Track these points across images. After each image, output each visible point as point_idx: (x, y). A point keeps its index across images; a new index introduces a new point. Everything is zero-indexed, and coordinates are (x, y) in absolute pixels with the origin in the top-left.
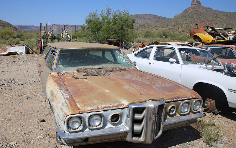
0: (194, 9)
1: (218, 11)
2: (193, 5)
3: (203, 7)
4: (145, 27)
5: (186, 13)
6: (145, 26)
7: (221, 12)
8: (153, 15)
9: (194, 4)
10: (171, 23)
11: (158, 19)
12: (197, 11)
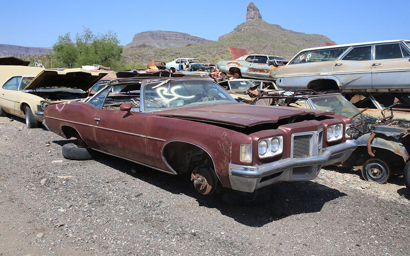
0: (251, 27)
1: (291, 31)
2: (250, 20)
3: (265, 24)
4: (164, 55)
5: (238, 33)
6: (165, 53)
7: (296, 33)
8: (181, 33)
9: (251, 17)
10: (212, 48)
11: (190, 42)
12: (256, 29)
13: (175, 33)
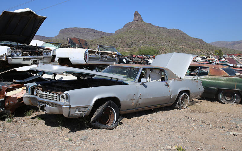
0: (137, 26)
1: (158, 27)
4: (93, 44)
5: (129, 29)
7: (161, 28)
8: (90, 29)
9: (137, 20)
12: (140, 27)
13: (86, 29)
